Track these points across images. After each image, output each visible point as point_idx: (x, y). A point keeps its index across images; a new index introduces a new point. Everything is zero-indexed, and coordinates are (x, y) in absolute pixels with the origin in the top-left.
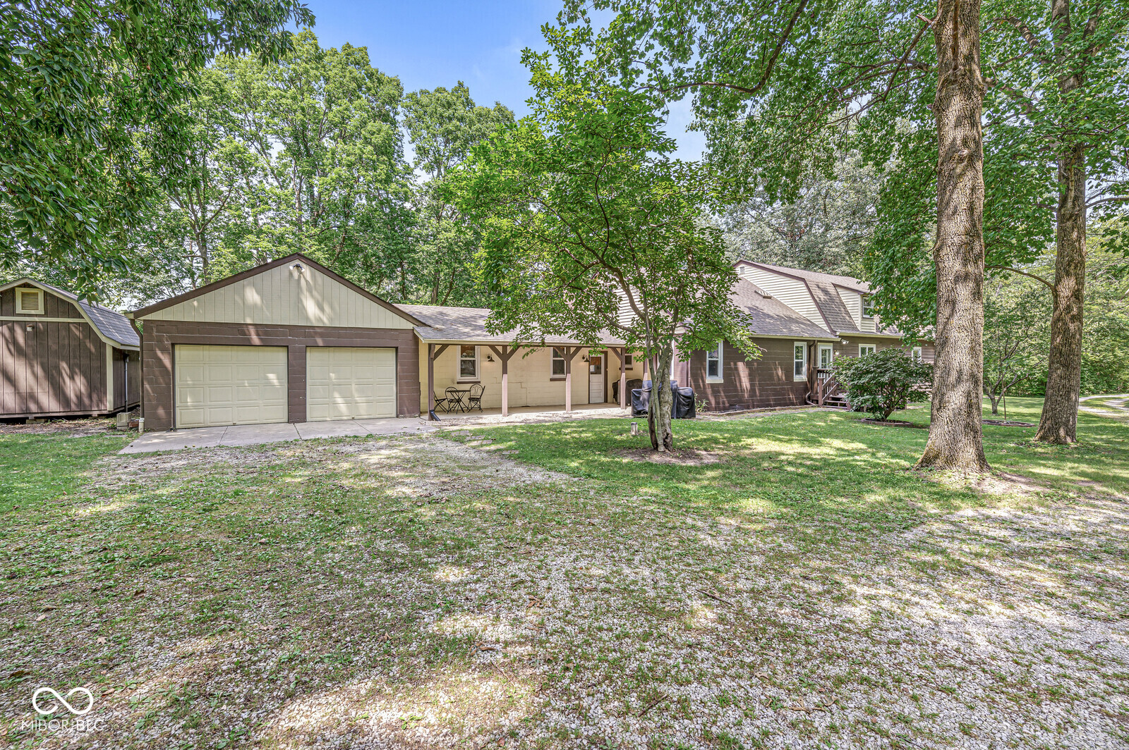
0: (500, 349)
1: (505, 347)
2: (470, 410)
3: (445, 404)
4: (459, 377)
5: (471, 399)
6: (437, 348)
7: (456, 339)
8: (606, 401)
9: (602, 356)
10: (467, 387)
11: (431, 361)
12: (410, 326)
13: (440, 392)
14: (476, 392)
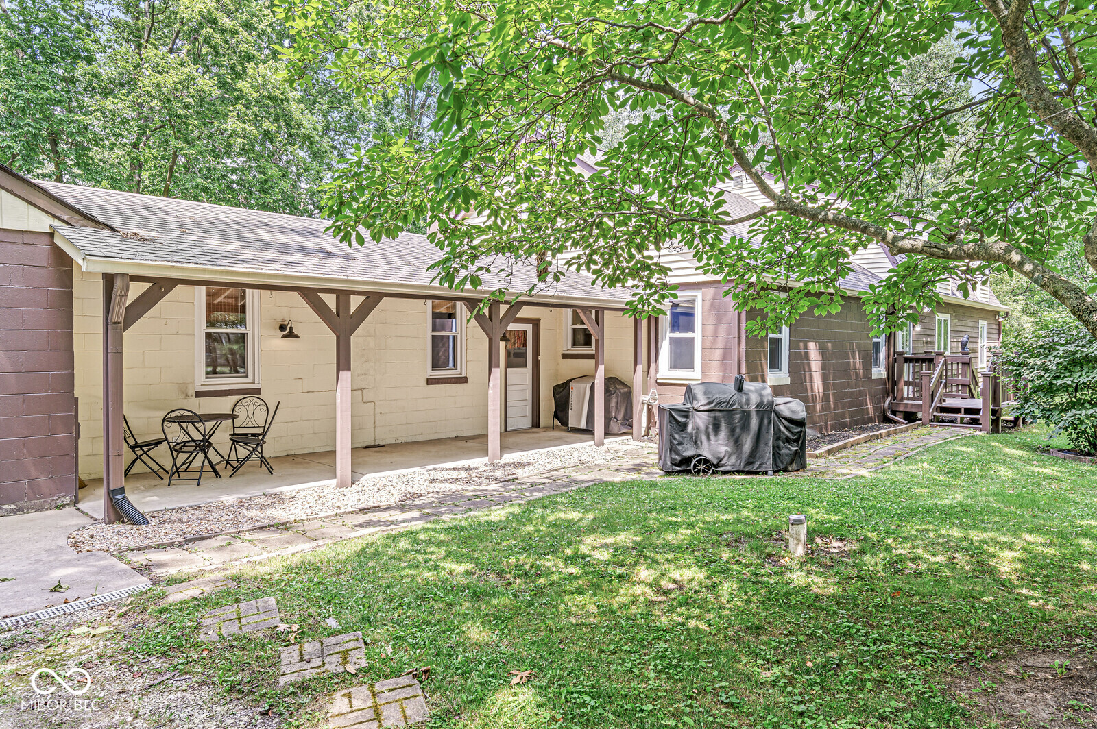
0: (330, 301)
1: (343, 296)
2: (236, 467)
3: (162, 455)
4: (201, 380)
5: (236, 439)
6: (136, 290)
7: (194, 270)
8: (536, 424)
9: (528, 328)
10: (223, 405)
11: (114, 330)
12: (43, 223)
13: (145, 423)
14: (251, 417)
